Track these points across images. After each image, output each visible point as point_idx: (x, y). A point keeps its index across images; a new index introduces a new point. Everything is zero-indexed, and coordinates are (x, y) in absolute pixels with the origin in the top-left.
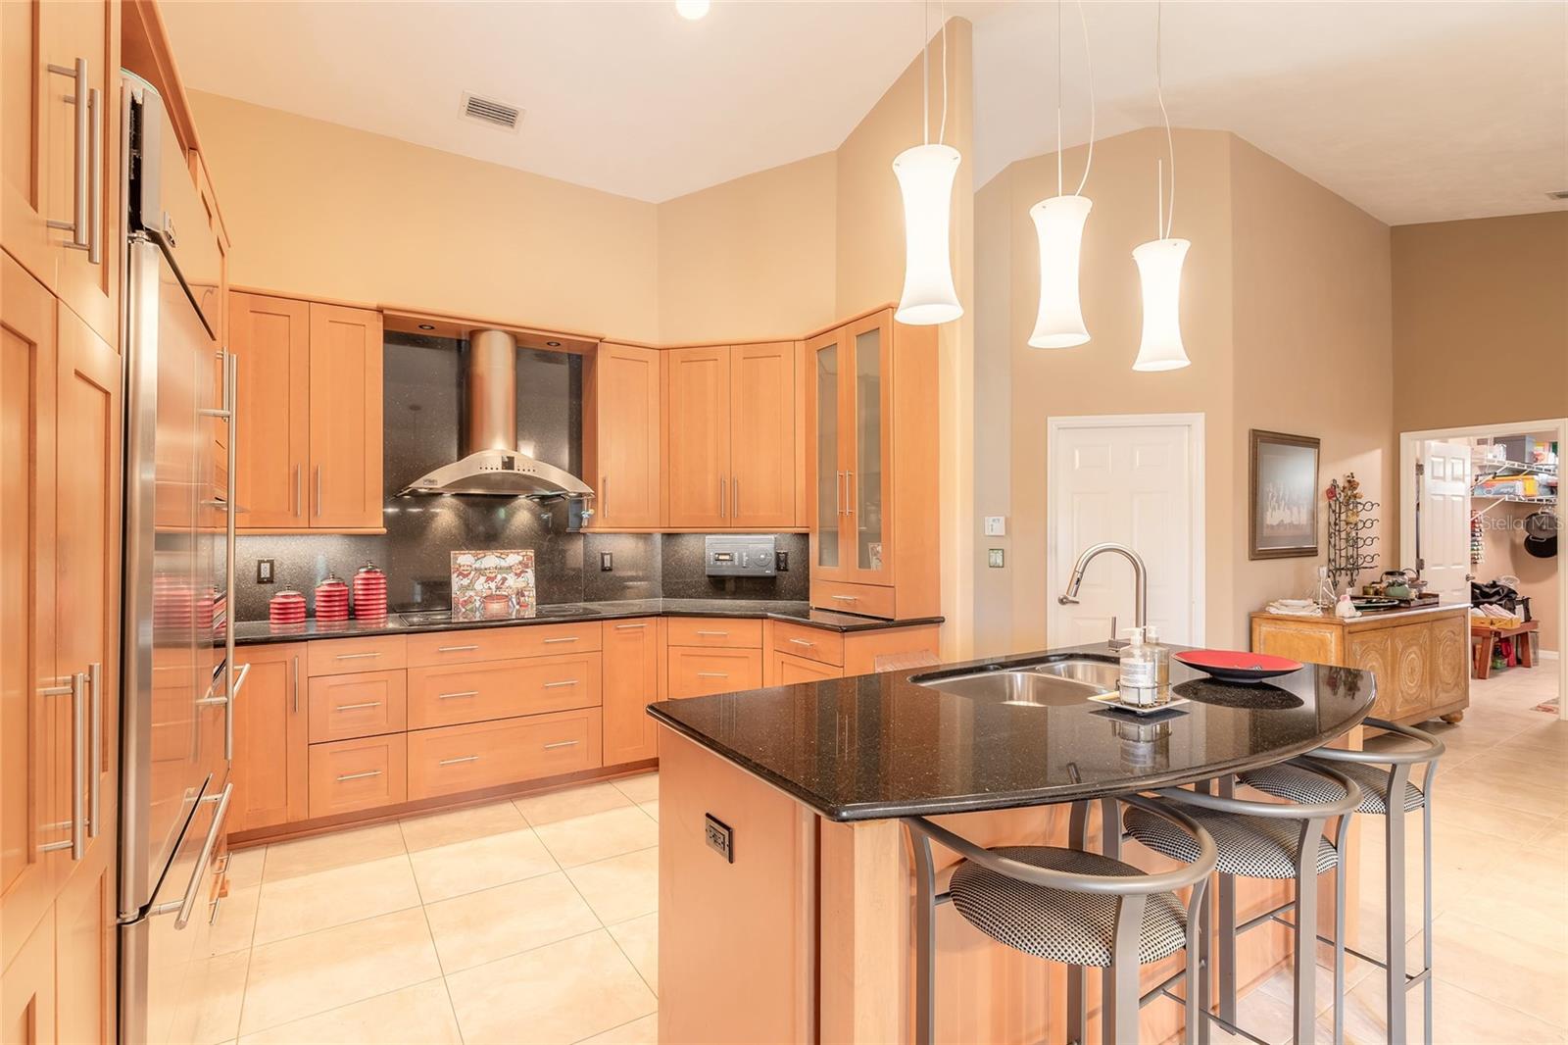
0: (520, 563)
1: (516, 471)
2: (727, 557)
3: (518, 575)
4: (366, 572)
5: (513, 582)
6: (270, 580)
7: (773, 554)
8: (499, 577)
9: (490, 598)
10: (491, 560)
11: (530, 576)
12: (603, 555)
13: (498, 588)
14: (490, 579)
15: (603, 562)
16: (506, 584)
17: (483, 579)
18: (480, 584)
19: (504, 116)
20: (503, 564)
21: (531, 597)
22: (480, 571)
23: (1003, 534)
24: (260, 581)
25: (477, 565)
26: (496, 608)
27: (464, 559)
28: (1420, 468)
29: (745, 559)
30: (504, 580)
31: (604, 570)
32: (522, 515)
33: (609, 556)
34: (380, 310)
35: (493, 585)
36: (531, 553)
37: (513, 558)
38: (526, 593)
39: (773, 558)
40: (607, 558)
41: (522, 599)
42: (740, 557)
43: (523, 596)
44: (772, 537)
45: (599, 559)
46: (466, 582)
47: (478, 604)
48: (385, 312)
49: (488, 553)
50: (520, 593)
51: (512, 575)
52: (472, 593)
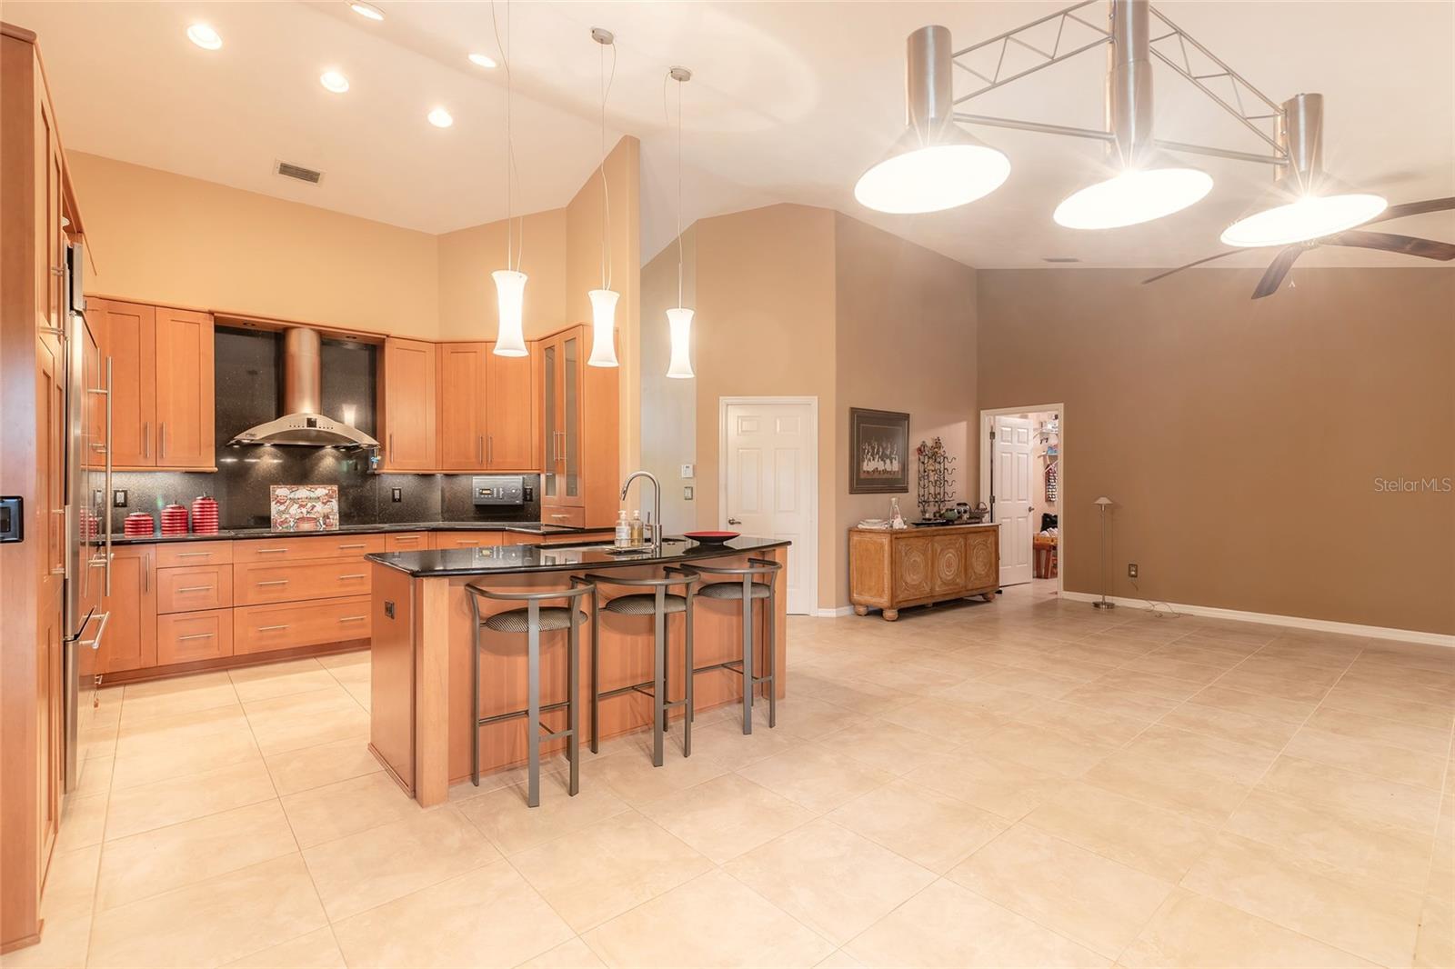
0: (327, 495)
1: (318, 428)
2: (489, 492)
3: (325, 504)
4: (203, 499)
5: (319, 507)
6: (124, 505)
7: (521, 488)
8: (309, 505)
9: (302, 519)
10: (303, 492)
11: (334, 504)
12: (393, 490)
13: (308, 512)
14: (301, 506)
15: (394, 496)
16: (315, 510)
17: (296, 506)
18: (294, 510)
19: (311, 176)
20: (312, 495)
21: (335, 519)
22: (294, 501)
23: (692, 476)
24: (116, 505)
25: (292, 496)
26: (306, 527)
27: (281, 491)
28: (993, 435)
29: (501, 493)
30: (313, 507)
31: (394, 500)
32: (328, 460)
33: (398, 491)
34: (211, 313)
35: (304, 510)
36: (335, 488)
37: (321, 491)
38: (331, 516)
39: (520, 492)
40: (397, 492)
41: (328, 521)
42: (498, 492)
43: (329, 518)
44: (521, 477)
45: (390, 493)
46: (282, 508)
47: (292, 524)
48: (216, 314)
49: (301, 487)
50: (326, 517)
51: (320, 503)
52: (287, 516)
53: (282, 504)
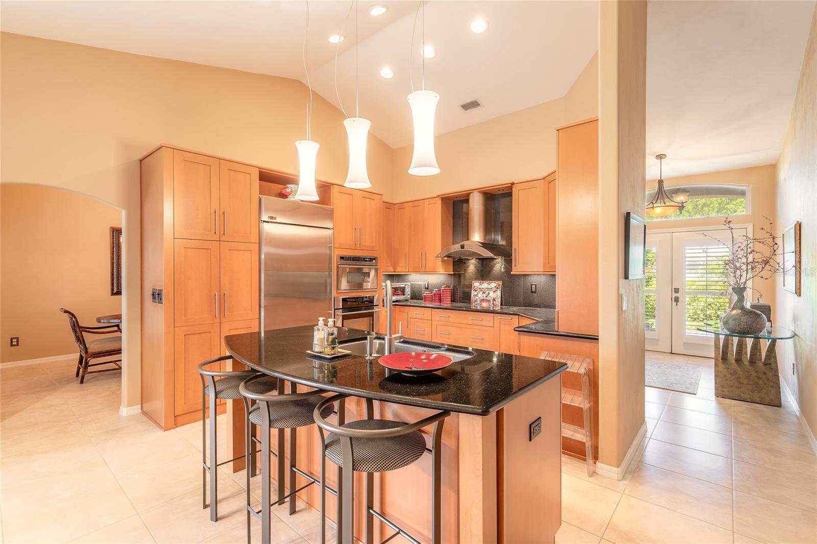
0: (495, 287)
3: (494, 292)
4: (445, 287)
5: (492, 295)
8: (487, 292)
9: (483, 300)
10: (485, 285)
11: (499, 293)
12: (532, 285)
13: (486, 297)
14: (484, 293)
15: (532, 289)
16: (489, 295)
17: (481, 292)
18: (480, 295)
20: (489, 287)
21: (498, 301)
22: (481, 289)
25: (480, 287)
26: (485, 305)
27: (476, 284)
30: (489, 293)
31: (532, 292)
34: (438, 196)
35: (485, 295)
36: (500, 283)
37: (493, 285)
38: (496, 300)
40: (533, 286)
41: (495, 302)
43: (495, 301)
45: (530, 286)
46: (476, 293)
47: (479, 302)
48: (442, 196)
49: (485, 282)
50: (494, 300)
51: (492, 291)
52: (477, 298)
53: (476, 291)
